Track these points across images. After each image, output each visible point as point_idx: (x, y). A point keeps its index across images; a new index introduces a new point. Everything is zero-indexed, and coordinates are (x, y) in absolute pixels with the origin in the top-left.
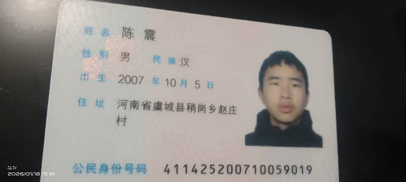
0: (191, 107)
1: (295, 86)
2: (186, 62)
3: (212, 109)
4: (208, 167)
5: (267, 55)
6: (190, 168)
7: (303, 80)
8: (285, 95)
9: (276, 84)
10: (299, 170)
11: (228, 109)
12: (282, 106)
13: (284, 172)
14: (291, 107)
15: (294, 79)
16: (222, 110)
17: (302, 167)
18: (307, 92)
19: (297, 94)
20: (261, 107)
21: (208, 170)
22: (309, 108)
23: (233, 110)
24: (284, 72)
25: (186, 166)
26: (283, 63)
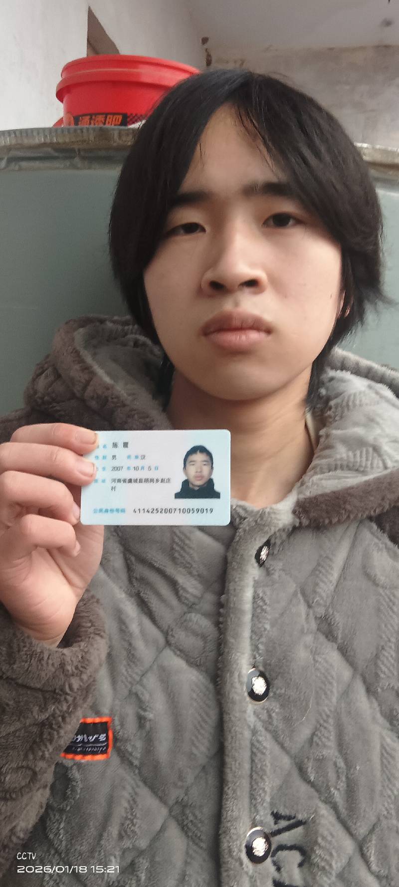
0: (146, 480)
1: (205, 465)
2: (143, 457)
3: (157, 480)
4: (155, 510)
5: (189, 449)
6: (146, 511)
7: (209, 460)
8: (199, 470)
9: (193, 465)
10: (205, 511)
11: (166, 480)
12: (196, 477)
13: (196, 512)
14: (202, 477)
15: (205, 461)
16: (162, 481)
17: (207, 509)
18: (212, 468)
19: (206, 470)
20: (185, 478)
21: (155, 511)
22: (213, 477)
23: (169, 480)
24: (199, 457)
25: (144, 509)
26: (198, 452)
